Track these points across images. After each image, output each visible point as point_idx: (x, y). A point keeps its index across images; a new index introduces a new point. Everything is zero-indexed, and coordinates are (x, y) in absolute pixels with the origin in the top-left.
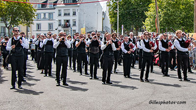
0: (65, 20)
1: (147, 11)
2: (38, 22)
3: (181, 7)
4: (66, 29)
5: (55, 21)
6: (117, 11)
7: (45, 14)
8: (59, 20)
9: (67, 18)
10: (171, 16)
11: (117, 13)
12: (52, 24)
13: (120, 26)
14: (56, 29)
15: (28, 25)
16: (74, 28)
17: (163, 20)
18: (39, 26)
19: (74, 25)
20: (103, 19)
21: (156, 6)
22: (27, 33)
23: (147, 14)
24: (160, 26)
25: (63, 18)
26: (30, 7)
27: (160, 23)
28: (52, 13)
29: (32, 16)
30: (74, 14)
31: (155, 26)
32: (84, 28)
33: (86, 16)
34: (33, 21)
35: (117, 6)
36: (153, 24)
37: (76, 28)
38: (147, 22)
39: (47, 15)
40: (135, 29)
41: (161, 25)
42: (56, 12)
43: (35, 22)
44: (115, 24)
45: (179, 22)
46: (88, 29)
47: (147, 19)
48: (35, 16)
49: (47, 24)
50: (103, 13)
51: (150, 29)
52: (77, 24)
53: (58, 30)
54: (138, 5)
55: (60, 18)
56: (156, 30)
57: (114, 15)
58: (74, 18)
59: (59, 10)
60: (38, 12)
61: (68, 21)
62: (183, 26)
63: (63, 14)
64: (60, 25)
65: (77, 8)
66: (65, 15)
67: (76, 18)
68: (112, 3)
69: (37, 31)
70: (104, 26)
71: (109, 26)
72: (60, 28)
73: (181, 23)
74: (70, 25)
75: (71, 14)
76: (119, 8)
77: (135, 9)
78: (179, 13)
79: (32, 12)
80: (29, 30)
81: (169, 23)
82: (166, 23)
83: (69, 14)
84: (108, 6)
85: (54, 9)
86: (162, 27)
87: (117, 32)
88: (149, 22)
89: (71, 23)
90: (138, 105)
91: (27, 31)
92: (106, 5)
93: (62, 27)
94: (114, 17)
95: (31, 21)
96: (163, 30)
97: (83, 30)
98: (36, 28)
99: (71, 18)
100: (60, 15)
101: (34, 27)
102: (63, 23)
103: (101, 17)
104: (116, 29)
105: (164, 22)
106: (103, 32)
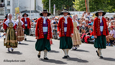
4: (1, 8)
13: (52, 6)
16: (8, 8)
19: (9, 5)
24: (90, 5)
31: (84, 6)
32: (18, 7)
36: (82, 3)
37: (10, 8)
38: (77, 1)
40: (65, 8)
44: (47, 4)
46: (22, 8)
52: (11, 3)
62: (111, 5)
70: (37, 5)
71: (41, 5)
81: (97, 2)
82: (95, 3)
86: (91, 7)
89: (6, 3)
97: (17, 9)
104: (48, 8)
105: (93, 2)
106: (36, 11)
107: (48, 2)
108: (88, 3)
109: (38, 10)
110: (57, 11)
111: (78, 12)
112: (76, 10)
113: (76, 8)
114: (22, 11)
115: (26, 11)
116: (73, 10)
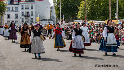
0: (26, 12)
1: (80, 6)
2: (8, 13)
3: (101, 3)
4: (27, 18)
5: (19, 12)
6: (60, 6)
7: (12, 8)
8: (22, 12)
9: (27, 10)
10: (95, 9)
11: (60, 7)
12: (18, 14)
13: (62, 16)
14: (20, 18)
15: (2, 15)
17: (89, 12)
18: (9, 16)
19: (32, 15)
20: (51, 11)
21: (85, 3)
22: (1, 20)
23: (80, 8)
25: (25, 11)
26: (3, 3)
27: (88, 14)
28: (17, 7)
29: (4, 9)
30: (32, 8)
31: (84, 16)
32: (39, 17)
33: (40, 10)
34: (5, 12)
35: (60, 3)
36: (83, 14)
37: (33, 17)
38: (80, 13)
39: (14, 8)
40: (71, 17)
41: (88, 15)
42: (20, 6)
43: (6, 13)
44: (59, 15)
45: (100, 13)
47: (79, 11)
48: (6, 10)
49: (15, 14)
50: (51, 7)
51: (81, 18)
52: (34, 14)
53: (21, 18)
54: (74, 2)
55: (23, 11)
56: (85, 18)
57: (58, 9)
58: (32, 10)
59: (22, 5)
60: (8, 6)
61: (28, 13)
62: (102, 16)
63: (24, 8)
64: (23, 15)
65: (34, 4)
66: (26, 8)
67: (34, 10)
68: (56, 1)
69: (8, 19)
70: (52, 16)
71: (55, 16)
72: (23, 17)
73: (101, 14)
74: (29, 15)
75: (30, 8)
76: (61, 4)
77: (71, 4)
78: (100, 7)
79: (4, 7)
80: (2, 18)
81: (93, 14)
83: (29, 8)
84: (54, 2)
85: (19, 4)
86: (89, 17)
87: (60, 19)
88: (81, 13)
89: (30, 14)
90: (73, 67)
91: (1, 19)
92: (53, 2)
93: (24, 17)
94: (58, 10)
95: (3, 13)
96: (89, 19)
97: (38, 18)
98: (7, 17)
99: (30, 10)
100: (22, 8)
101: (5, 16)
102: (25, 14)
103: (49, 10)
104: (59, 18)
105: (90, 13)
106: (51, 20)
107: (60, 14)
108: (87, 14)
109: (53, 19)
110: (66, 19)
111: (80, 21)
112: (79, 19)
113: (79, 18)
114: (41, 19)
115: (44, 19)
116: (77, 19)
